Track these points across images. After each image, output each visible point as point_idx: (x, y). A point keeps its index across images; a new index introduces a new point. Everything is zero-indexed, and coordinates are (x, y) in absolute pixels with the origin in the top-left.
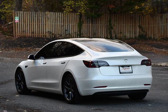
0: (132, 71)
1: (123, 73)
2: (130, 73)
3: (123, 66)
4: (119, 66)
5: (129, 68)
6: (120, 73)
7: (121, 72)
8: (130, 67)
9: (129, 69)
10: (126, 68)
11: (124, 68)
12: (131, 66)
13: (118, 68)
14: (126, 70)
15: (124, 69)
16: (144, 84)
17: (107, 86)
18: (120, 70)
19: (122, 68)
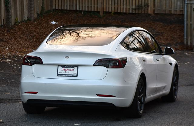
0: (76, 74)
2: (73, 76)
3: (63, 66)
4: (59, 65)
5: (72, 69)
6: (58, 75)
7: (58, 73)
8: (76, 68)
9: (73, 70)
10: (69, 69)
11: (65, 69)
12: (77, 66)
13: (56, 67)
14: (67, 71)
15: (65, 70)
16: (97, 95)
17: (38, 92)
18: (58, 72)
19: (62, 68)
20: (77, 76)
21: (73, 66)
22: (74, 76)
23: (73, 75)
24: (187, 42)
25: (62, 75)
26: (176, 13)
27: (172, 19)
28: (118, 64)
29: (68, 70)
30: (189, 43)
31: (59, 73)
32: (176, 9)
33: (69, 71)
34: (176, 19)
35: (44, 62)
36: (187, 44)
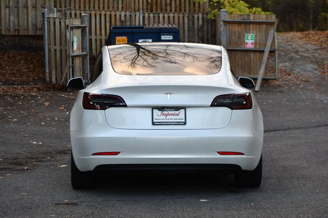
0: (184, 121)
1: (160, 124)
2: (179, 124)
3: (162, 108)
4: (154, 108)
5: (177, 112)
6: (153, 124)
7: (154, 121)
8: (182, 111)
9: (178, 115)
10: (170, 112)
11: (165, 112)
12: (184, 108)
13: (150, 110)
14: (168, 117)
15: (164, 115)
16: (218, 152)
17: (120, 152)
18: (154, 118)
19: (159, 113)
20: (185, 123)
21: (177, 108)
22: (181, 123)
23: (179, 122)
24: (51, 78)
25: (161, 123)
26: (8, 34)
27: (5, 43)
28: (245, 103)
29: (169, 115)
30: (54, 80)
31: (156, 119)
32: (9, 28)
33: (172, 117)
34: (10, 43)
35: (127, 104)
36: (51, 82)
